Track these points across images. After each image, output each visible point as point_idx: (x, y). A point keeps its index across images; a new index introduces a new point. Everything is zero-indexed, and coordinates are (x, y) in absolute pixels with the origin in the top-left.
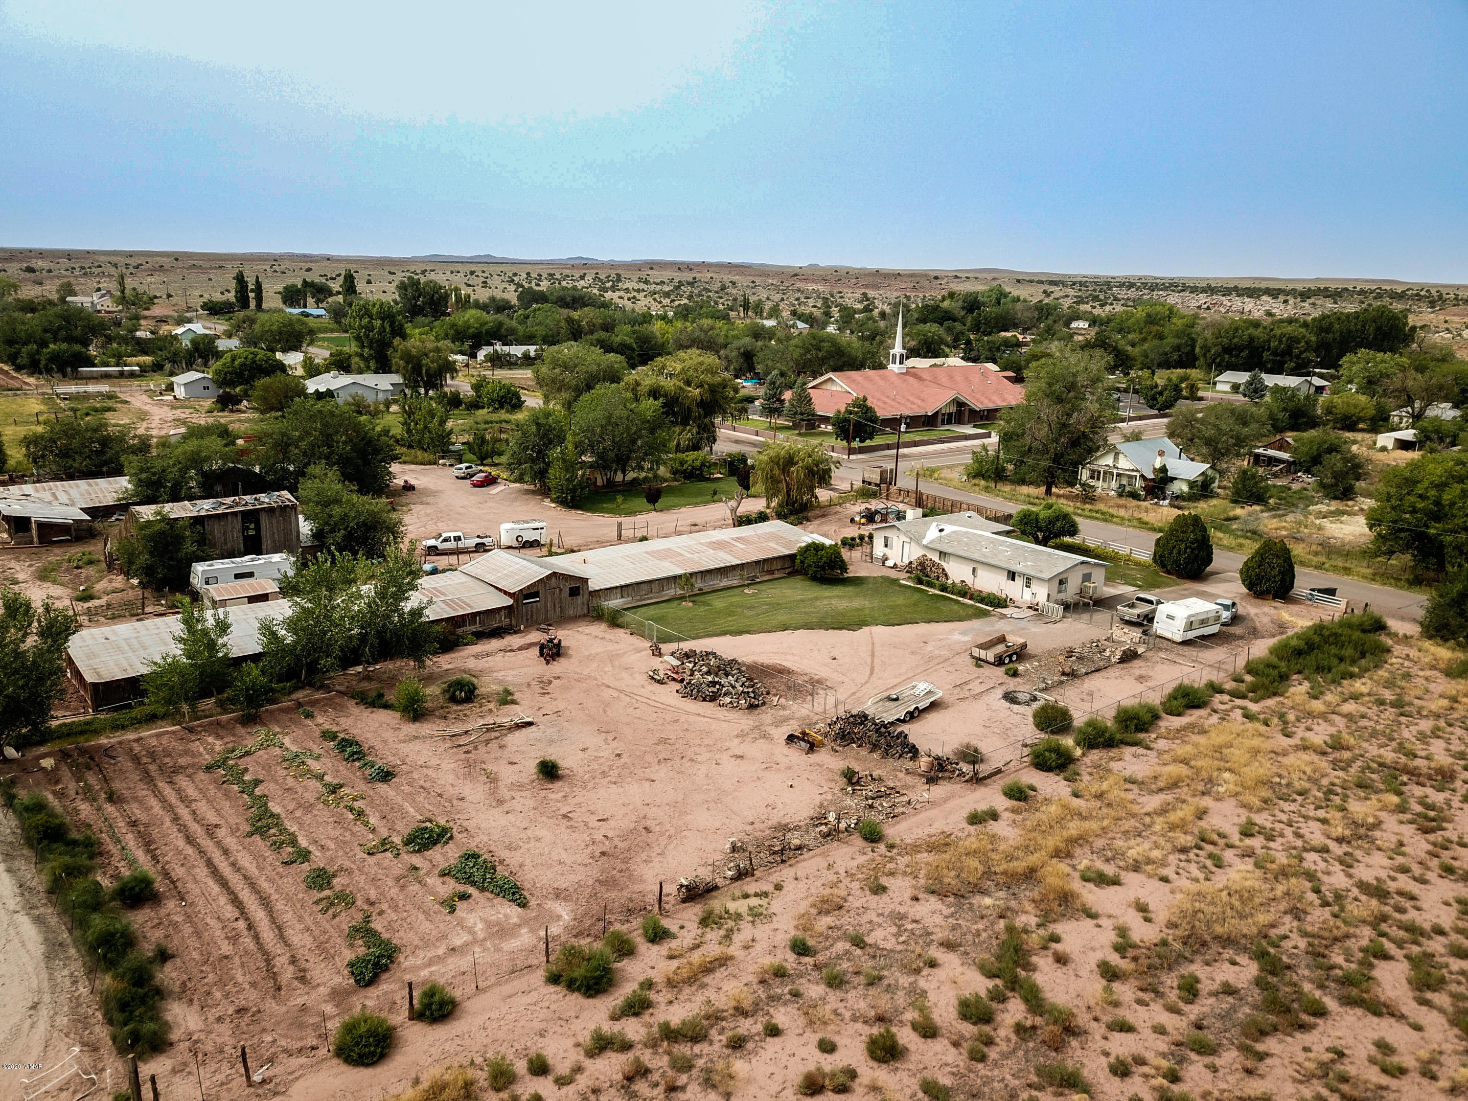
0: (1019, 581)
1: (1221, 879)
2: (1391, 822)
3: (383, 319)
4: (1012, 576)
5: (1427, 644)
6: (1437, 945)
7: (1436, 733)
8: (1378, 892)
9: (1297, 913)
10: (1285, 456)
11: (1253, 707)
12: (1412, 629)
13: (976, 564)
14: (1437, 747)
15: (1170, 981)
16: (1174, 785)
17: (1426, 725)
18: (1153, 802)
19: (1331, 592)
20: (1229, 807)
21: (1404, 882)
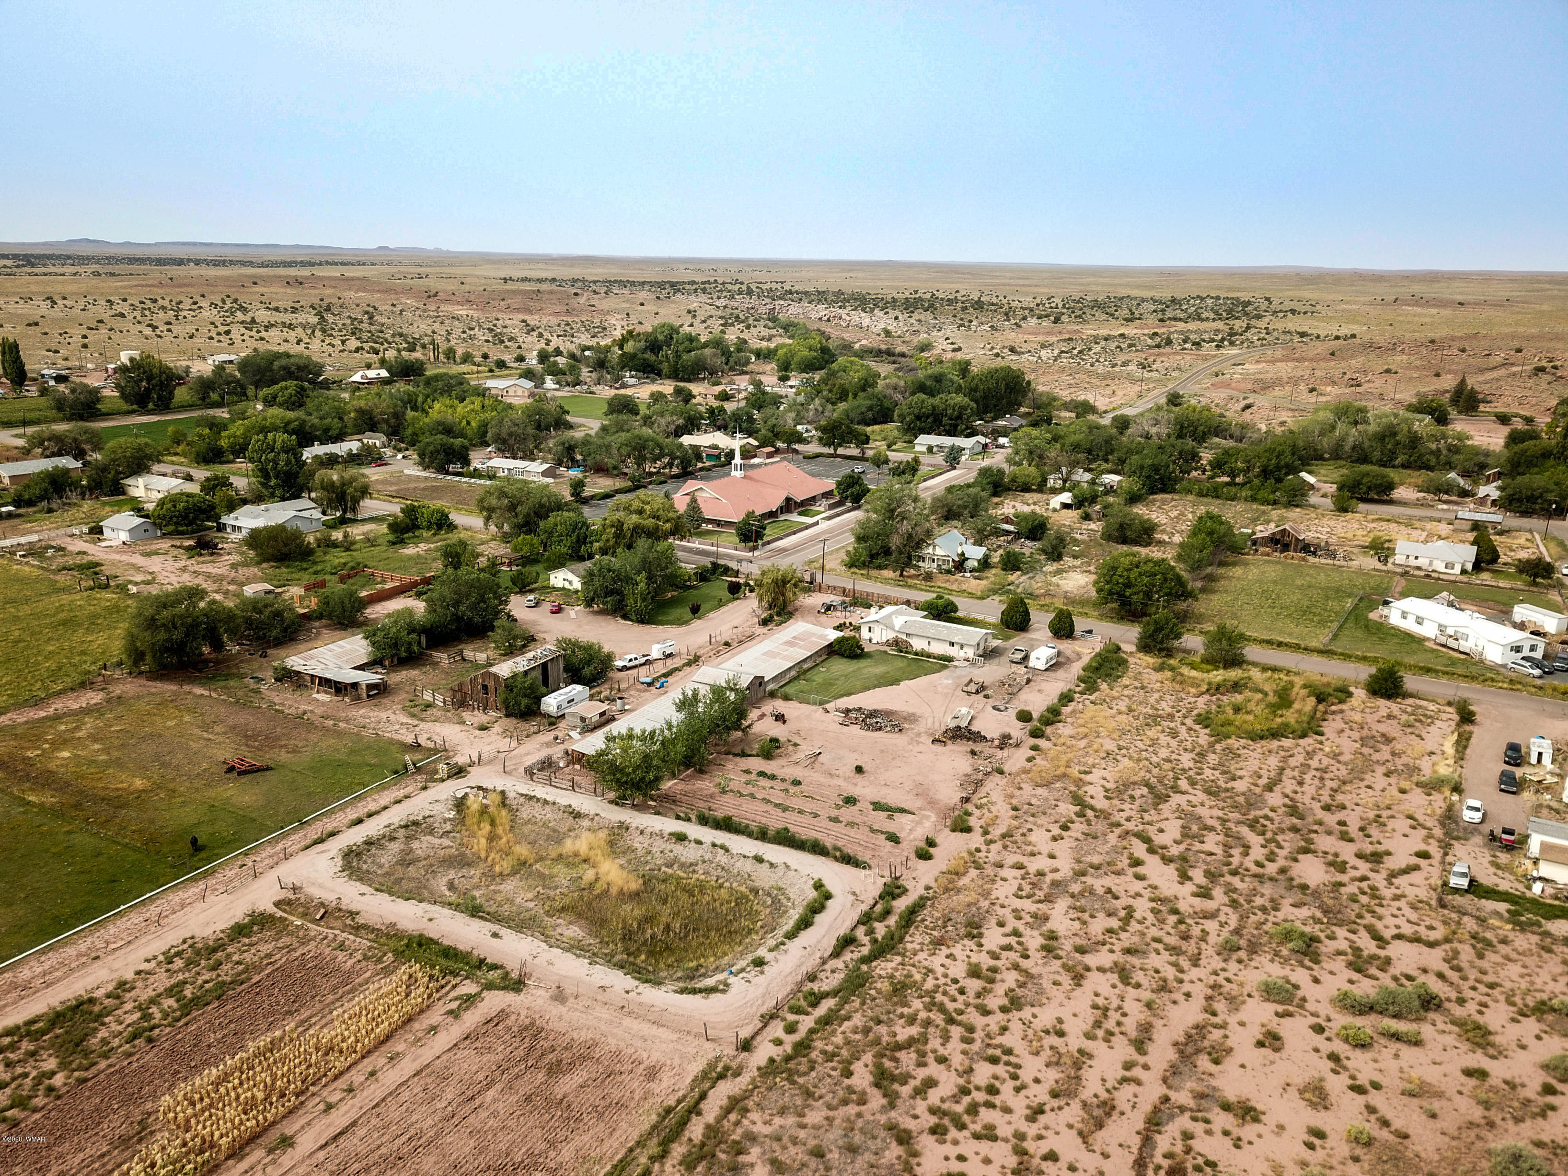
0: (956, 647)
1: (1121, 766)
2: (1161, 736)
3: (287, 452)
4: (952, 644)
5: (1141, 655)
6: (1191, 773)
7: (1161, 698)
8: (1168, 760)
9: (1149, 772)
10: (1011, 528)
11: (1092, 698)
12: (1133, 648)
13: (930, 640)
14: (1164, 704)
15: (1126, 797)
16: (1086, 736)
17: (1156, 696)
18: (1082, 744)
19: (1090, 632)
20: (1108, 740)
21: (1174, 756)
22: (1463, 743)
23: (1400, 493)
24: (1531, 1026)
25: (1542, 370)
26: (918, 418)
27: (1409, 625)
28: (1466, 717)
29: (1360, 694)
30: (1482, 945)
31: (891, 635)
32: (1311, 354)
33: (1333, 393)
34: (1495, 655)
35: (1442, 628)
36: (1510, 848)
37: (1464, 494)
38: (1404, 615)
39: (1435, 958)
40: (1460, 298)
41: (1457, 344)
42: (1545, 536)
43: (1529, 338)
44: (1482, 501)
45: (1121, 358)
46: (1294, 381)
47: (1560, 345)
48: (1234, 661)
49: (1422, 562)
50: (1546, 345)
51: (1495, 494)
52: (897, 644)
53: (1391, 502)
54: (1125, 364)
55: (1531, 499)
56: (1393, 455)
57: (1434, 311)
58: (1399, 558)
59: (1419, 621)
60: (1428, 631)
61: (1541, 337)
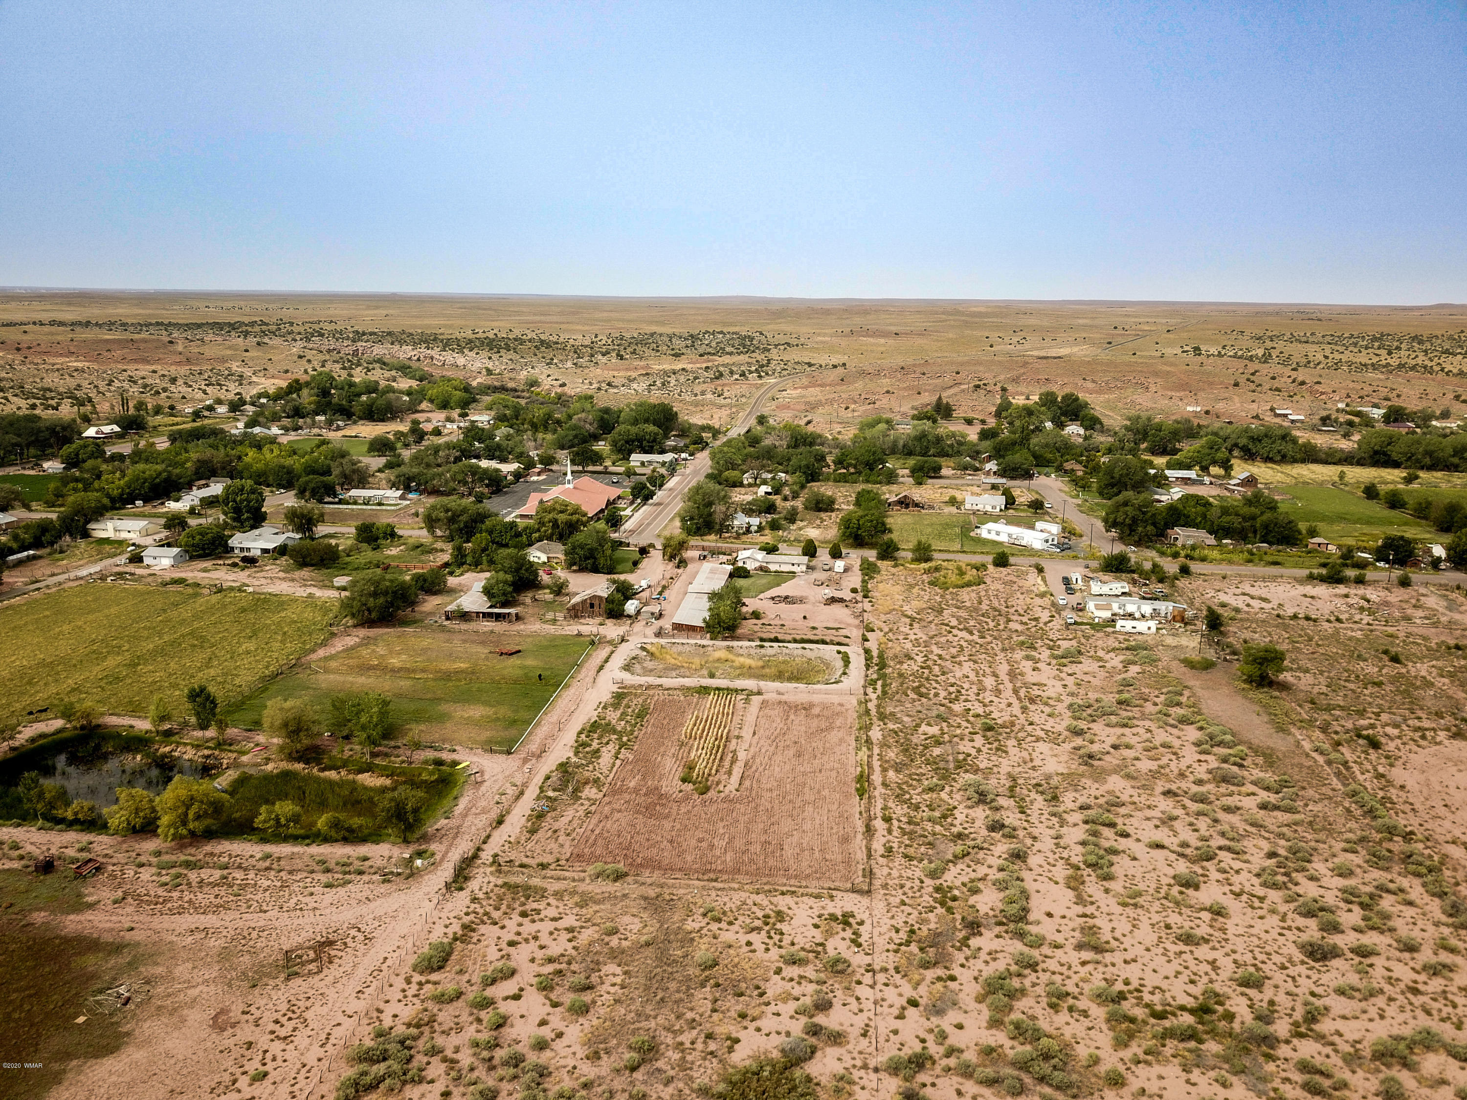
0: (796, 566)
3: (253, 494)
4: (789, 565)
5: (880, 561)
11: (875, 581)
12: (874, 559)
13: (777, 564)
16: (888, 595)
18: (889, 598)
19: (850, 554)
20: (898, 596)
22: (1044, 580)
23: (944, 472)
24: (1112, 655)
25: (978, 386)
26: (627, 442)
27: (993, 537)
28: (1040, 570)
29: (991, 567)
30: (1087, 638)
31: (757, 564)
32: (828, 381)
33: (861, 411)
34: (1038, 545)
35: (1010, 536)
36: (1081, 610)
37: (977, 469)
38: (989, 532)
39: (1074, 643)
40: (894, 329)
41: (918, 370)
42: (1029, 489)
43: (962, 364)
44: (988, 473)
45: (698, 389)
46: (830, 402)
47: (981, 368)
48: (928, 559)
49: (980, 507)
50: (973, 368)
51: (995, 468)
52: (761, 568)
53: (940, 477)
54: (703, 393)
55: (1014, 469)
56: (927, 448)
57: (882, 341)
58: (968, 506)
59: (998, 533)
60: (1003, 538)
61: (968, 363)
